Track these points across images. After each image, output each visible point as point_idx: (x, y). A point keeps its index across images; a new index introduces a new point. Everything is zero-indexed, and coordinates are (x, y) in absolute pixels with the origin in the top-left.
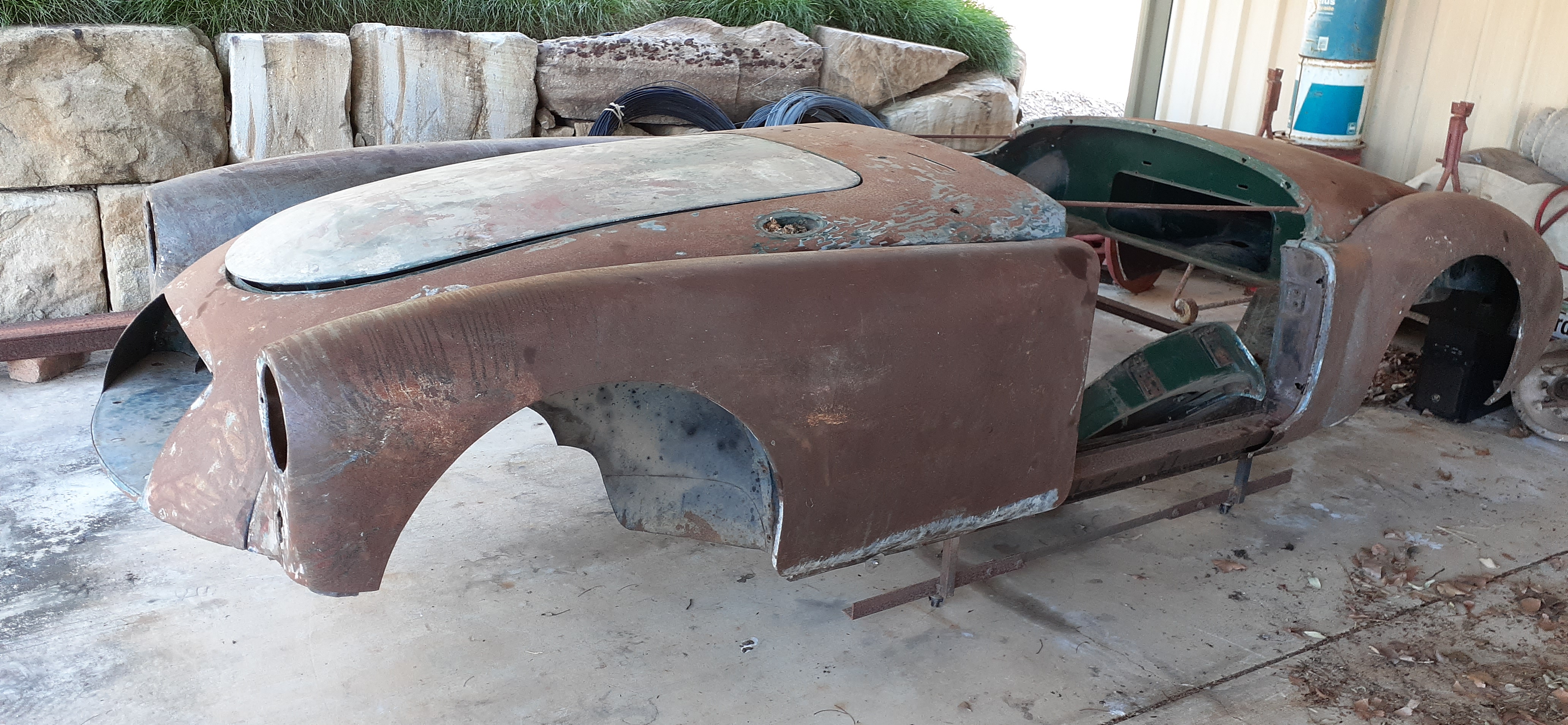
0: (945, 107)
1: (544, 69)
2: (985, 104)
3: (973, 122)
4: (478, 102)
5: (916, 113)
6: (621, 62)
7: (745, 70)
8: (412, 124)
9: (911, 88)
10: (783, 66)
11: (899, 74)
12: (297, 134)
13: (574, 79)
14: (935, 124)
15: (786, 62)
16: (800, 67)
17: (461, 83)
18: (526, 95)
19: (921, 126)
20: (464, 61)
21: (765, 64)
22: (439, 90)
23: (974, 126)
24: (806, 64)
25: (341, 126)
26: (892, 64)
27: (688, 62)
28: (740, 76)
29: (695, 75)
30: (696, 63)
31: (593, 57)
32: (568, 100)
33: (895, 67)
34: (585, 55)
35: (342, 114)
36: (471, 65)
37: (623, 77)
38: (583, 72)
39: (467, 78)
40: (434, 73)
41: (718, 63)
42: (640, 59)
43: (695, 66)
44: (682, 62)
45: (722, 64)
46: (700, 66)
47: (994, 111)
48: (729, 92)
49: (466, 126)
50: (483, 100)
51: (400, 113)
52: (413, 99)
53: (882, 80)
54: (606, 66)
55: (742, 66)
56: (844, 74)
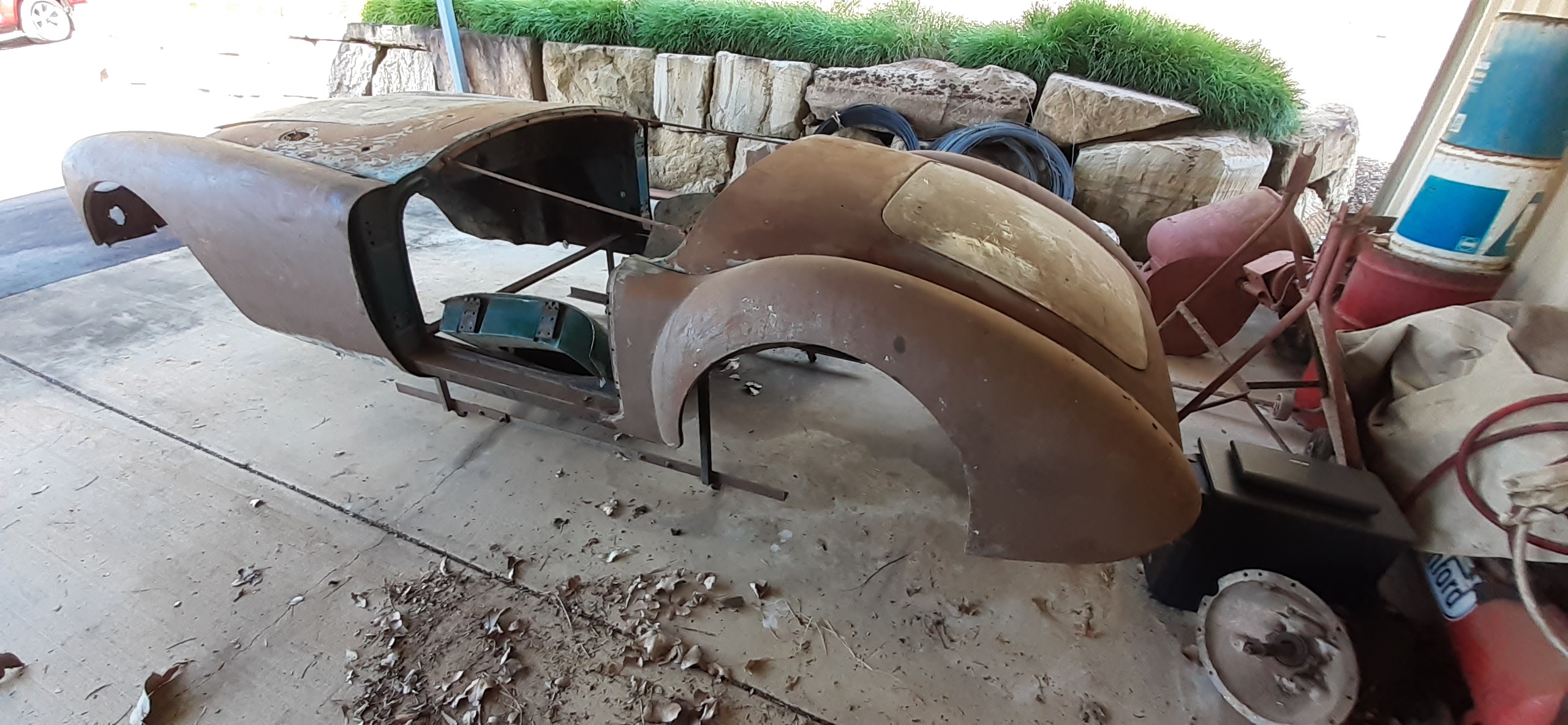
0: (1140, 154)
1: (811, 88)
2: (1190, 158)
3: (1168, 172)
4: (767, 103)
5: (1106, 154)
6: (857, 86)
7: (954, 101)
8: (732, 112)
9: (1112, 132)
10: (991, 101)
11: (1101, 118)
12: (678, 109)
13: (824, 94)
14: (1124, 167)
15: (994, 98)
16: (1008, 103)
17: (759, 90)
18: (794, 102)
19: (1109, 166)
20: (763, 78)
21: (973, 97)
22: (748, 94)
23: (1170, 175)
24: (1013, 102)
25: (698, 107)
26: (1095, 110)
27: (904, 90)
28: (948, 105)
29: (907, 99)
30: (910, 91)
31: (838, 81)
32: (819, 108)
33: (1097, 113)
34: (833, 79)
35: (698, 101)
36: (766, 80)
37: (856, 97)
38: (830, 90)
39: (764, 88)
40: (747, 83)
41: (929, 93)
42: (870, 85)
43: (909, 94)
44: (899, 90)
45: (933, 94)
46: (913, 94)
47: (1198, 166)
48: (936, 115)
49: (759, 117)
50: (770, 102)
51: (727, 105)
52: (734, 98)
53: (1086, 123)
54: (846, 88)
55: (950, 97)
56: (1049, 113)
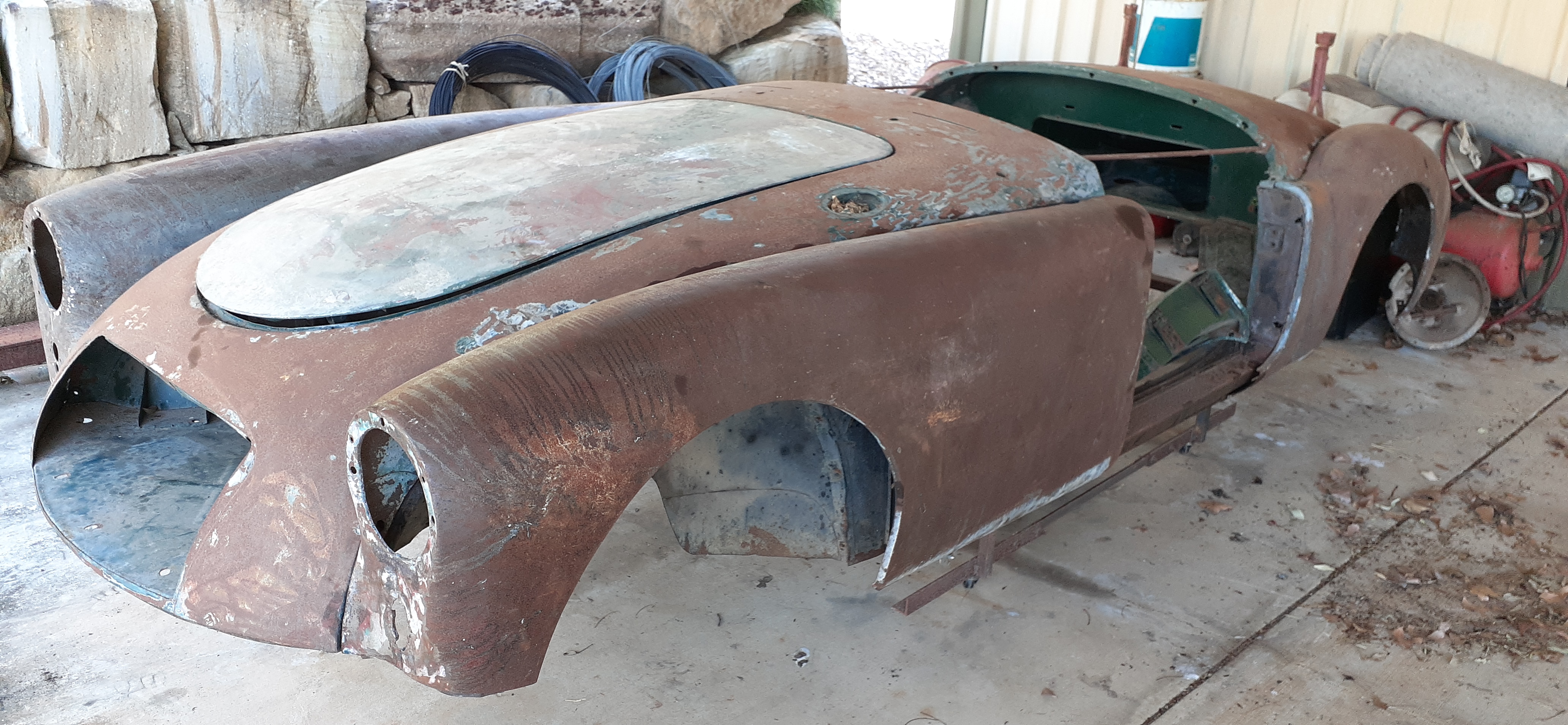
0: (785, 53)
1: (375, 28)
2: (822, 48)
3: (811, 68)
4: (305, 69)
5: (758, 60)
6: (457, 16)
7: (586, 20)
8: (233, 99)
9: (751, 34)
10: (623, 14)
11: (738, 19)
12: (99, 116)
13: (408, 36)
14: (776, 72)
15: (626, 10)
16: (640, 15)
17: (284, 48)
18: (358, 57)
19: (764, 74)
20: (286, 23)
21: (605, 12)
22: (259, 57)
23: (813, 71)
24: (645, 12)
25: (152, 104)
26: (731, 9)
27: (529, 13)
28: (582, 27)
29: (535, 27)
30: (537, 13)
31: (428, 12)
32: (404, 61)
33: (734, 13)
34: (417, 10)
35: (152, 91)
36: (293, 27)
37: (459, 33)
38: (417, 29)
39: (291, 42)
40: (253, 38)
41: (559, 13)
42: (477, 12)
43: (535, 18)
44: (522, 14)
45: (562, 14)
46: (541, 17)
47: (831, 56)
48: (572, 44)
49: (293, 97)
50: (310, 65)
51: (218, 86)
52: (231, 70)
53: (721, 27)
54: (441, 21)
55: (583, 15)
56: (684, 21)
